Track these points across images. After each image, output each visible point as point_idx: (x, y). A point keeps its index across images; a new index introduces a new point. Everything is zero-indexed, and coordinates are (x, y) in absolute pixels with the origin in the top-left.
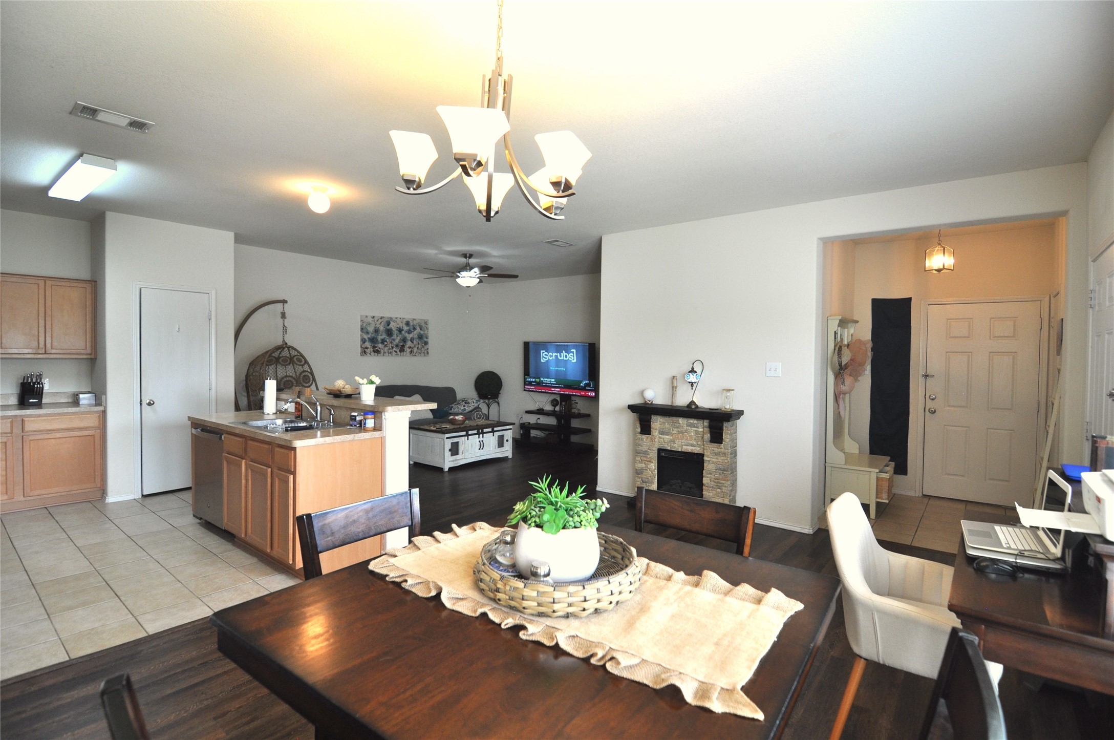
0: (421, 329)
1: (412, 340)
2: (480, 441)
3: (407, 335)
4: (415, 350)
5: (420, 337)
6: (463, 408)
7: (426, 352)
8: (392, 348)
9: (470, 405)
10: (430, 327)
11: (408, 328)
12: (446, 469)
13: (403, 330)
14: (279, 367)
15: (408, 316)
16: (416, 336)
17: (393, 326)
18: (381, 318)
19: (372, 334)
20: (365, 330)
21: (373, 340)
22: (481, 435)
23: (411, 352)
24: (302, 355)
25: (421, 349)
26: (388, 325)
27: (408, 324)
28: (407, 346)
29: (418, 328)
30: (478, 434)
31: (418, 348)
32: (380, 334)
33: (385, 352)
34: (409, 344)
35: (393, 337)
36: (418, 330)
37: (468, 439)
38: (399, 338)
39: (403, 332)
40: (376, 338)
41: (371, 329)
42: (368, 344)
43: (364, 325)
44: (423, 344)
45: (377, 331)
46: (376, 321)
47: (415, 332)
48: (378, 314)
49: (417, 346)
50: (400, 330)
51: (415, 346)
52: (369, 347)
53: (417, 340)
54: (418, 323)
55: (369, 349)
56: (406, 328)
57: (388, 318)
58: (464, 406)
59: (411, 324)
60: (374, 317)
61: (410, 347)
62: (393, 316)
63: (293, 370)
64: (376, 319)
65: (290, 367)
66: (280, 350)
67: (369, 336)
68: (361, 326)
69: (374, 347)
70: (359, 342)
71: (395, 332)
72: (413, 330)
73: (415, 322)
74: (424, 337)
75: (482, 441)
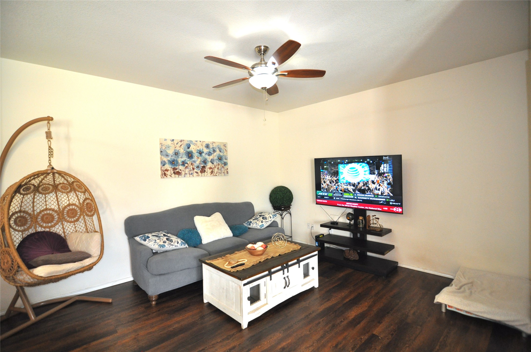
0: (220, 151)
1: (212, 162)
2: (284, 278)
3: (207, 157)
4: (216, 170)
5: (220, 159)
6: (261, 224)
7: (226, 172)
8: (193, 169)
9: (267, 220)
10: (229, 148)
11: (208, 150)
12: (245, 325)
13: (203, 152)
14: (59, 194)
15: (208, 140)
16: (216, 158)
17: (193, 148)
18: (181, 141)
19: (172, 156)
20: (164, 153)
21: (173, 162)
22: (286, 270)
23: (212, 172)
24: (78, 181)
25: (220, 170)
26: (189, 148)
27: (207, 146)
28: (208, 167)
29: (218, 150)
30: (282, 269)
31: (218, 168)
32: (180, 157)
33: (185, 174)
34: (209, 165)
35: (194, 159)
36: (218, 152)
37: (271, 279)
38: (199, 160)
39: (203, 154)
40: (177, 161)
41: (171, 152)
42: (168, 166)
43: (164, 148)
44: (223, 165)
45: (176, 154)
46: (175, 144)
47: (215, 154)
48: (177, 138)
49: (217, 167)
50: (200, 153)
51: (215, 167)
52: (170, 169)
53: (217, 161)
54: (217, 146)
55: (169, 172)
56: (206, 150)
57: (188, 141)
58: (262, 222)
59: (211, 146)
60: (173, 140)
61: (210, 168)
62: (193, 140)
63: (76, 198)
64: (175, 142)
65: (72, 194)
66: (42, 177)
67: (169, 159)
68: (161, 149)
69: (174, 169)
70: (159, 165)
71: (196, 154)
72: (213, 153)
73: (215, 145)
74: (223, 158)
75: (288, 277)
